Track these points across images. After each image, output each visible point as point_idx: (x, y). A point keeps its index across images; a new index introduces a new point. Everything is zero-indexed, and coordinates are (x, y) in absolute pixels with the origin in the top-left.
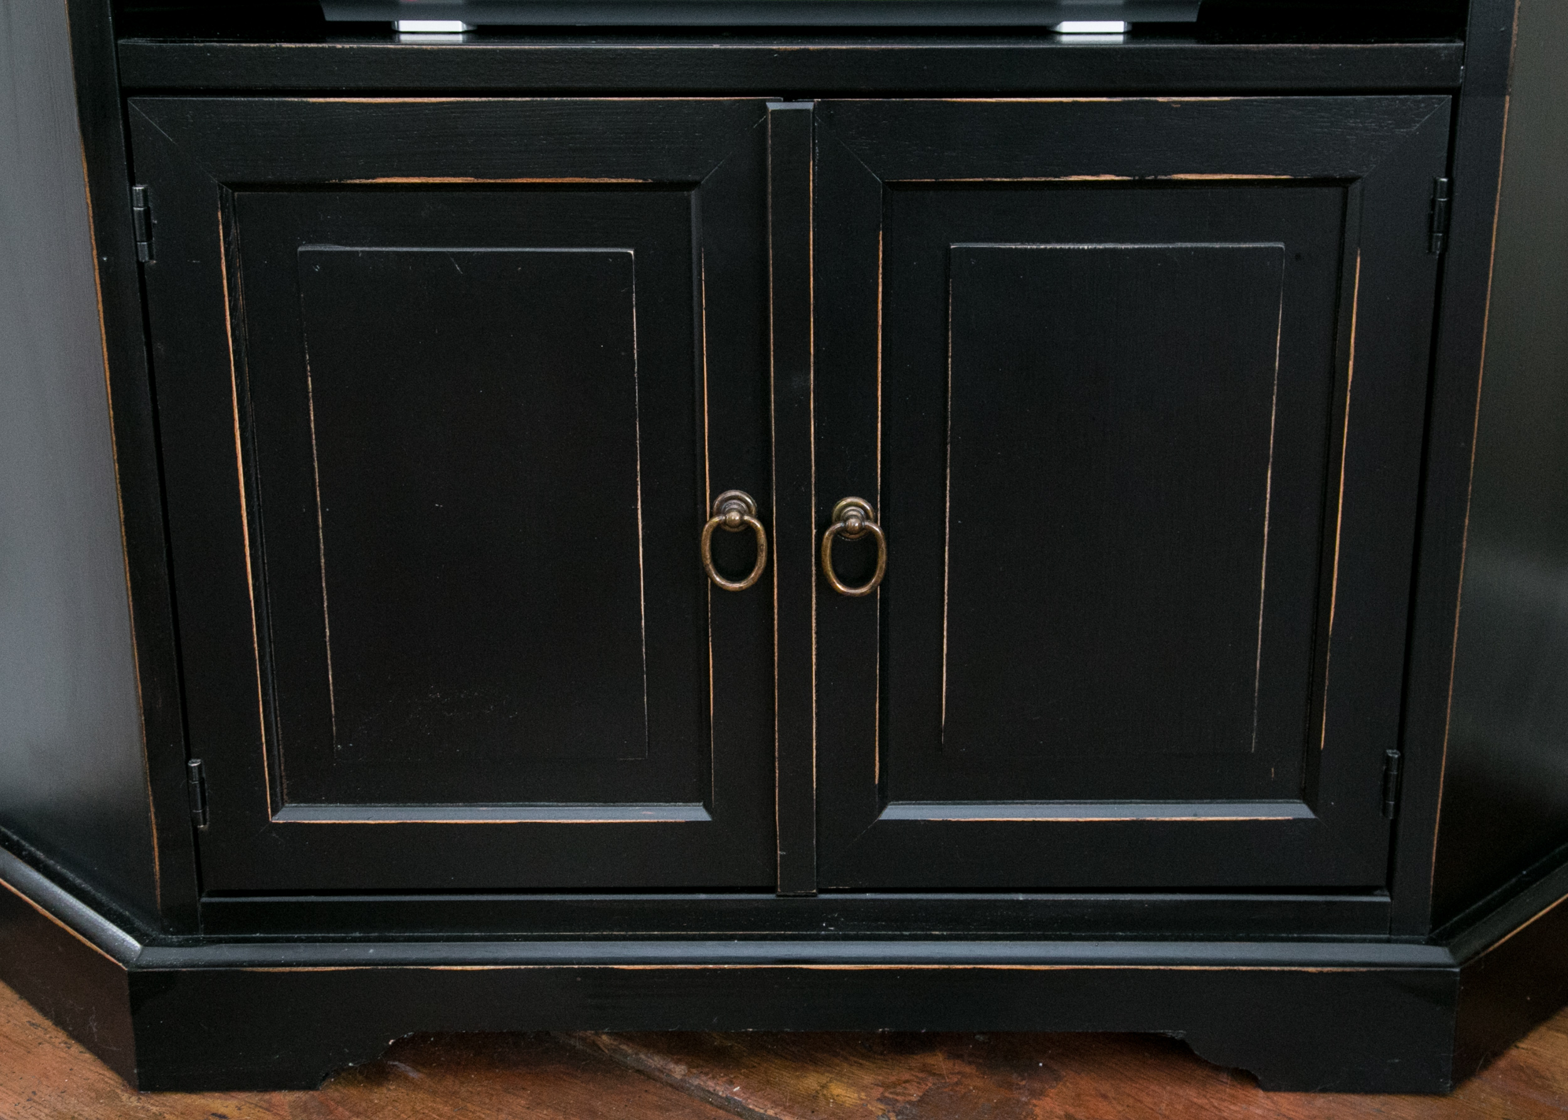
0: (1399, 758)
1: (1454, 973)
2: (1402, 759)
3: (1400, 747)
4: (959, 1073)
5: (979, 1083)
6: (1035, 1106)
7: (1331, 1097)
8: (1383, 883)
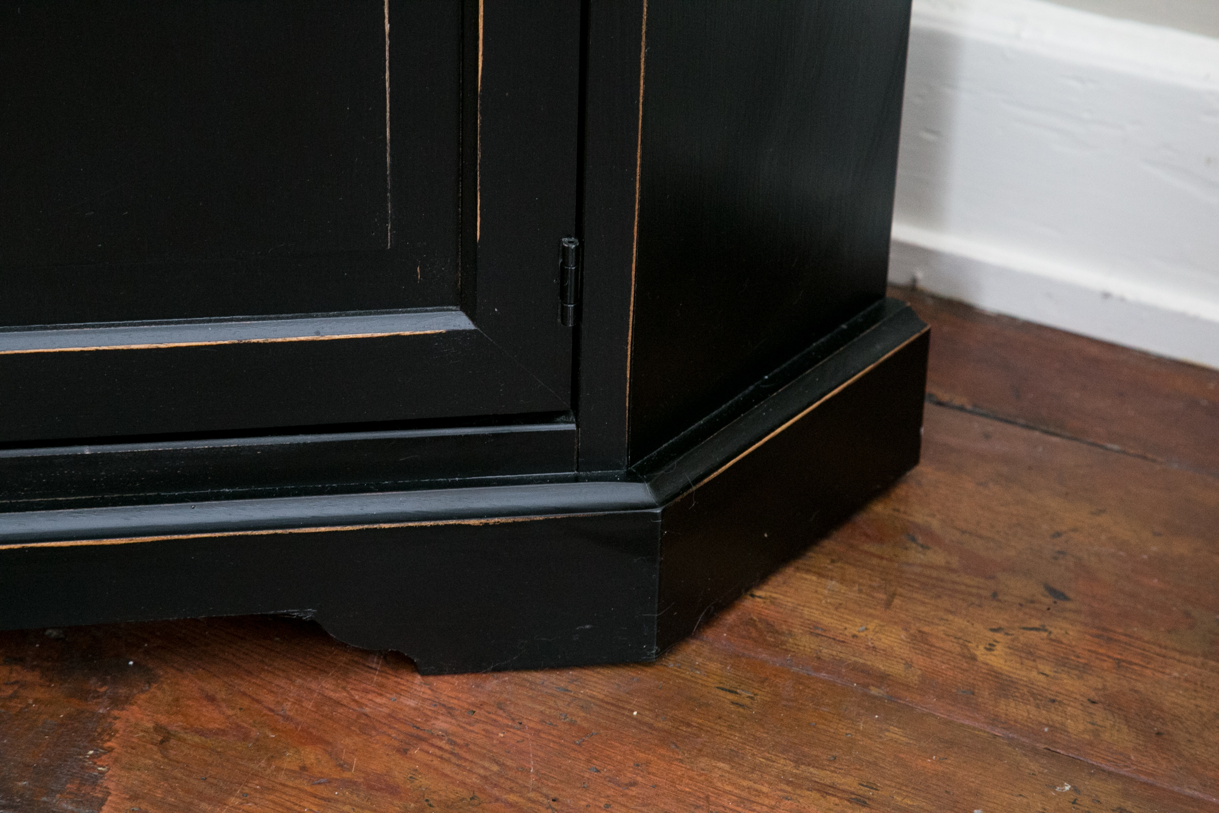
0: (577, 248)
1: (655, 515)
2: (579, 250)
3: (579, 234)
4: (16, 682)
5: (40, 693)
6: (116, 718)
7: (506, 677)
8: (566, 405)
